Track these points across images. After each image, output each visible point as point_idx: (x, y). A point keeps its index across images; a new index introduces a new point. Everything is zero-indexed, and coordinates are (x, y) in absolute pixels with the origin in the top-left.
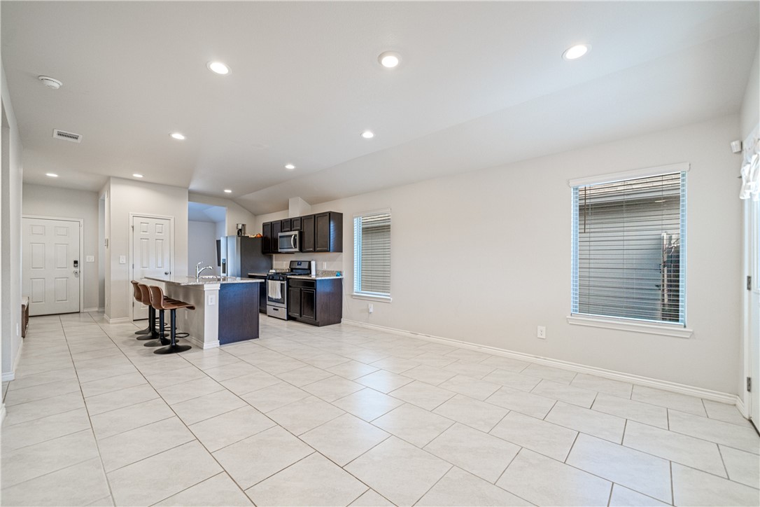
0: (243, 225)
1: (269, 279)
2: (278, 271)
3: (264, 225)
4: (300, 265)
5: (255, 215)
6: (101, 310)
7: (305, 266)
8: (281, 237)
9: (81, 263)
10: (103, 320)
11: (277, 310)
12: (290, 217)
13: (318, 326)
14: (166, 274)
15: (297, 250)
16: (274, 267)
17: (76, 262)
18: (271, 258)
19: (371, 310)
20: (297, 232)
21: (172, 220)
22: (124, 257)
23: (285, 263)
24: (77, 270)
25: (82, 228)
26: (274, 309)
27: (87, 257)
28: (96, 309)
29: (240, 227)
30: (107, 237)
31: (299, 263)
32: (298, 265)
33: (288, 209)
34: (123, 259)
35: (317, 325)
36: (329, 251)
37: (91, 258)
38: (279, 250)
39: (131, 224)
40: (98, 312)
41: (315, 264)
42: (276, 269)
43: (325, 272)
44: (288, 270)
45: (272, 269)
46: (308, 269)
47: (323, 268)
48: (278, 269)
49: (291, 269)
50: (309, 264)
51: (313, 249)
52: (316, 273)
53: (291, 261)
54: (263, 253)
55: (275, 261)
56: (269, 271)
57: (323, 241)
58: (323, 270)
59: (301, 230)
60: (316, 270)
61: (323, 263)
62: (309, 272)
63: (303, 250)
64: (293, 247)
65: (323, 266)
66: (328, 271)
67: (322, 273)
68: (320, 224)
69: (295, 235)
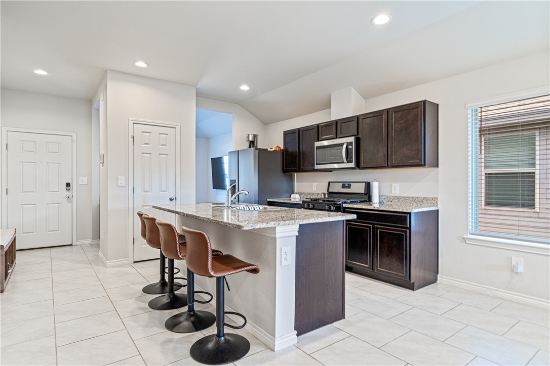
0: (254, 136)
3: (286, 134)
4: (349, 187)
5: (266, 123)
6: (96, 242)
7: (360, 189)
8: (318, 148)
9: (74, 186)
10: (98, 261)
12: (333, 119)
13: (413, 289)
14: (171, 200)
15: (352, 165)
16: (296, 191)
17: (68, 185)
18: (291, 179)
19: (521, 269)
20: (352, 139)
21: (178, 128)
22: (123, 177)
23: (314, 184)
24: (69, 194)
25: (74, 144)
27: (80, 178)
28: (89, 241)
29: (251, 139)
30: (102, 152)
31: (347, 185)
32: (343, 187)
33: (330, 107)
34: (122, 181)
35: (412, 287)
36: (424, 165)
37: (84, 180)
38: (317, 167)
39: (131, 134)
40: (92, 245)
41: (379, 187)
42: (300, 194)
43: (398, 198)
44: (323, 195)
45: (293, 193)
46: (366, 194)
47: (393, 192)
48: (304, 193)
49: (330, 193)
50: (368, 186)
51: (385, 163)
52: (379, 199)
53: (329, 183)
54: (284, 171)
55: (297, 182)
56: (291, 196)
57: (408, 149)
58: (393, 195)
59: (358, 134)
60: (379, 196)
61: (393, 185)
62: (367, 198)
63: (361, 167)
64: (345, 161)
65: (393, 188)
66: (404, 197)
67: (391, 200)
68: (399, 124)
69: (347, 143)
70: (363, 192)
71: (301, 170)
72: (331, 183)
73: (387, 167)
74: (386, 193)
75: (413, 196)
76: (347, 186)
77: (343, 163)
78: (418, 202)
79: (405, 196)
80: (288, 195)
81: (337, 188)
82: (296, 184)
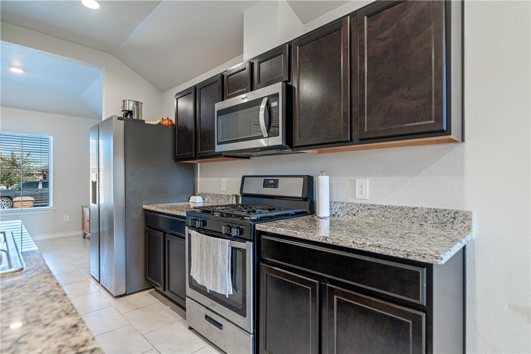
0: (137, 103)
1: (193, 227)
2: (211, 203)
3: (179, 97)
4: (275, 185)
5: (162, 90)
7: (293, 188)
8: (222, 113)
11: (219, 326)
12: (246, 59)
15: (278, 141)
16: (199, 191)
20: (276, 89)
23: (223, 179)
26: (207, 317)
29: (130, 107)
31: (271, 182)
32: (266, 184)
38: (219, 149)
41: (331, 185)
42: (203, 196)
43: (370, 208)
44: (234, 199)
45: (194, 195)
46: (305, 199)
47: (358, 196)
48: (209, 195)
49: (244, 195)
50: (309, 183)
51: (346, 132)
52: (331, 209)
53: (244, 177)
54: (177, 159)
55: (200, 177)
56: (189, 199)
57: (403, 96)
58: (359, 202)
59: (289, 81)
60: (331, 202)
61: (359, 182)
62: (308, 206)
63: (296, 144)
64: (265, 134)
65: (358, 189)
66: (381, 207)
67: (354, 211)
68: (379, 40)
69: (268, 96)
70: (300, 195)
71: (198, 155)
72: (245, 178)
73: (351, 141)
74: (343, 197)
75: (401, 205)
76: (271, 184)
77: (262, 137)
78: (414, 220)
79: (385, 204)
80: (186, 197)
81: (256, 187)
82: (199, 180)
